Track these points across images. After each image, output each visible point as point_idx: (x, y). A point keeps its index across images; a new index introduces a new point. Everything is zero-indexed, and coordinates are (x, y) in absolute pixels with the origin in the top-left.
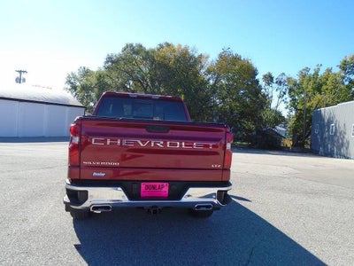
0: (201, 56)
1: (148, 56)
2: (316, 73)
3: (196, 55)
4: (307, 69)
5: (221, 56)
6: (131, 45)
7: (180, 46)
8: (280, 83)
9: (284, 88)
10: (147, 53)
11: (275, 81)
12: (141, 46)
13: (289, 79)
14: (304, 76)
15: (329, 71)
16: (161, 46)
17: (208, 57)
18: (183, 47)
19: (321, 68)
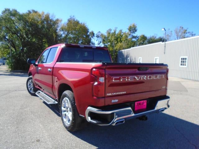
0: (57, 20)
1: (22, 18)
2: (115, 32)
3: (55, 19)
4: (110, 30)
5: (69, 21)
6: (9, 10)
7: (43, 13)
8: (98, 37)
9: (100, 40)
10: (21, 15)
11: (95, 35)
12: (16, 11)
13: (102, 35)
14: (109, 33)
15: (121, 31)
16: (30, 12)
17: (61, 21)
18: (45, 13)
19: (117, 29)
